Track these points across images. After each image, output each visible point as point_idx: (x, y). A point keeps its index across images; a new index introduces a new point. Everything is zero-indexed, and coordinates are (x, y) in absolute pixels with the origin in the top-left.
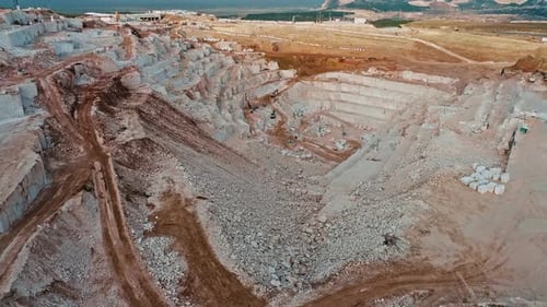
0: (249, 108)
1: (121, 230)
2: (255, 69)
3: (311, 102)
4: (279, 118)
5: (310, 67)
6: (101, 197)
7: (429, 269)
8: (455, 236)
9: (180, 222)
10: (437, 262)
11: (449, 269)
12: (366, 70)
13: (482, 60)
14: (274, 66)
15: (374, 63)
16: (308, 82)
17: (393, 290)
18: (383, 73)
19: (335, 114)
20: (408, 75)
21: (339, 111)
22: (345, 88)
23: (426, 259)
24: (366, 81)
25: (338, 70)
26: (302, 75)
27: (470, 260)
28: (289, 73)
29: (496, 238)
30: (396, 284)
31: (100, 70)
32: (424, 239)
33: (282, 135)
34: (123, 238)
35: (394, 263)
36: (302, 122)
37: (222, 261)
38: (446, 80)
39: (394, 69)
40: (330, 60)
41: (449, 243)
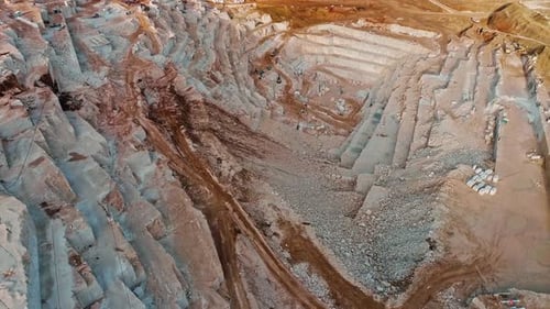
0: (256, 72)
1: (276, 262)
2: (252, 25)
3: (306, 57)
4: (284, 82)
5: (302, 18)
6: (248, 235)
7: (459, 266)
8: (469, 235)
9: (304, 247)
10: (463, 259)
11: (470, 263)
12: (356, 21)
13: (461, 9)
14: (266, 19)
15: (362, 12)
16: (302, 36)
17: (443, 284)
18: (371, 24)
19: (331, 69)
20: (395, 28)
21: (333, 66)
22: (336, 41)
23: (456, 257)
24: (357, 34)
25: (329, 21)
26: (296, 27)
27: (481, 255)
28: (282, 26)
29: (494, 236)
30: (443, 280)
31: (151, 78)
32: (452, 240)
33: (292, 103)
34: (281, 269)
35: (439, 263)
36: (304, 83)
37: (345, 277)
38: (430, 35)
39: (382, 21)
40: (320, 9)
41: (467, 242)
